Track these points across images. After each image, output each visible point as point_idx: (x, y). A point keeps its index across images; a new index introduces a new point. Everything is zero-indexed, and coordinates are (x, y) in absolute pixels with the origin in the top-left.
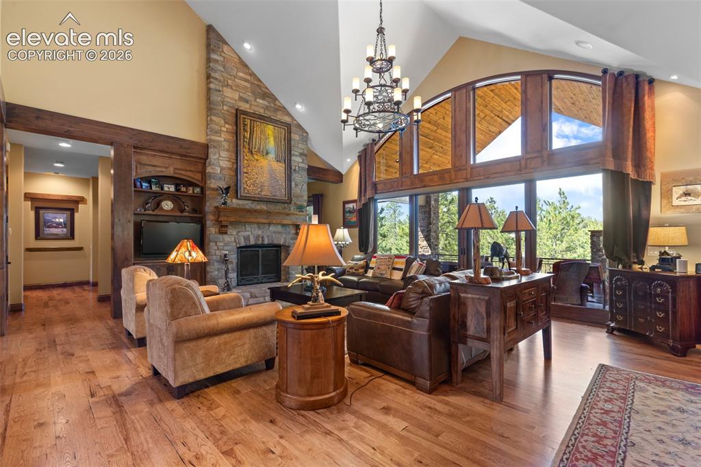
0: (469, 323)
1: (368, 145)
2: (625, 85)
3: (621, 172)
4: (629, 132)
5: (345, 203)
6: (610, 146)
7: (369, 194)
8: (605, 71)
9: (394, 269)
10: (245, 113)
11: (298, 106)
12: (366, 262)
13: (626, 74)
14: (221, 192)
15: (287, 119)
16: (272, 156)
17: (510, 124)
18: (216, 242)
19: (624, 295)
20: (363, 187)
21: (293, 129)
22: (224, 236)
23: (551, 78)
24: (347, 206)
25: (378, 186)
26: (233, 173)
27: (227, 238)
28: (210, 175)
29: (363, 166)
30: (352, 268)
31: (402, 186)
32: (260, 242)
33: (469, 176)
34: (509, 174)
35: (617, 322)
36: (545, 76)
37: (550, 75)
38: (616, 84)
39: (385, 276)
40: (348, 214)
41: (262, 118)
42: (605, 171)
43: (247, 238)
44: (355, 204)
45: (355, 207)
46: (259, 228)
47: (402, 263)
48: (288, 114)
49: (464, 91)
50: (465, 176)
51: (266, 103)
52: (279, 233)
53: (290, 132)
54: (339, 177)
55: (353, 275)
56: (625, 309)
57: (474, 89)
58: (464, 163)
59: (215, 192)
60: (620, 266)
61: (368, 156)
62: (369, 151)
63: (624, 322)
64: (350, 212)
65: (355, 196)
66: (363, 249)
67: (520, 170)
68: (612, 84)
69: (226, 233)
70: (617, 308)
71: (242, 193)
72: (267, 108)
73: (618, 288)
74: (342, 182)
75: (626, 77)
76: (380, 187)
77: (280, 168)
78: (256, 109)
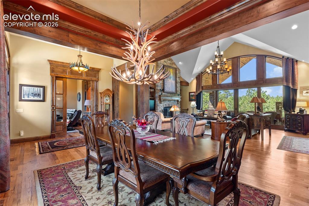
0: (255, 124)
1: (200, 74)
2: (289, 62)
3: (288, 86)
4: (290, 75)
5: (190, 93)
6: (285, 78)
7: (200, 90)
8: (283, 57)
9: (214, 114)
10: (166, 66)
11: (180, 63)
12: (203, 112)
13: (289, 58)
14: (160, 90)
15: (175, 66)
16: (172, 79)
17: (245, 64)
18: (159, 106)
19: (289, 121)
20: (198, 88)
21: (177, 69)
22: (161, 104)
23: (266, 57)
24: (191, 94)
25: (203, 87)
26: (163, 85)
27: (162, 105)
28: (157, 86)
29: (198, 81)
30: (199, 114)
31: (213, 88)
32: (169, 106)
33: (238, 85)
34: (252, 85)
35: (287, 128)
36: (264, 57)
37: (266, 56)
38: (286, 61)
39: (212, 116)
40: (191, 97)
41: (170, 67)
42: (284, 85)
43: (166, 105)
44: (194, 93)
45: (194, 94)
46: (169, 102)
47: (217, 112)
48: (175, 65)
49: (236, 59)
50: (237, 85)
51: (170, 62)
52: (173, 103)
53: (176, 71)
54: (187, 84)
55: (199, 116)
56: (290, 124)
57: (239, 58)
58: (236, 81)
59: (159, 91)
60: (288, 113)
61: (200, 78)
62: (200, 76)
63: (290, 128)
64: (192, 96)
65: (195, 90)
66: (197, 108)
67: (256, 84)
68: (285, 61)
69: (161, 103)
70: (287, 124)
71: (165, 91)
72: (170, 64)
73: (287, 118)
74: (189, 85)
75: (290, 59)
76: (204, 88)
77: (174, 82)
78: (168, 64)
